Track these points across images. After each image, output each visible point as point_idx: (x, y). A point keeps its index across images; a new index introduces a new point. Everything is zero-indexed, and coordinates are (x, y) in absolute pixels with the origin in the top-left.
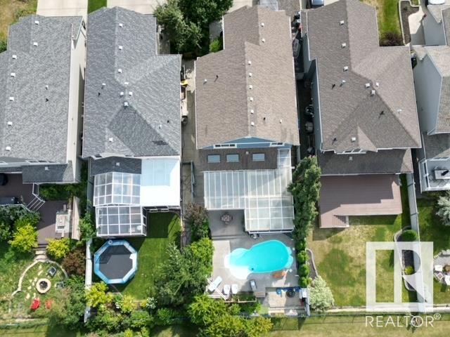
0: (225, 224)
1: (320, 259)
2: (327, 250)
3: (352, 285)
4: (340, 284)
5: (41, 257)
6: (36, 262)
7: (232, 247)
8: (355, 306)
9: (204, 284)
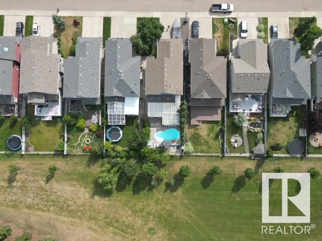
0: (155, 122)
1: (190, 136)
2: (193, 133)
3: (201, 146)
4: (196, 145)
5: (86, 131)
6: (85, 133)
7: (158, 131)
8: (201, 153)
9: (146, 143)
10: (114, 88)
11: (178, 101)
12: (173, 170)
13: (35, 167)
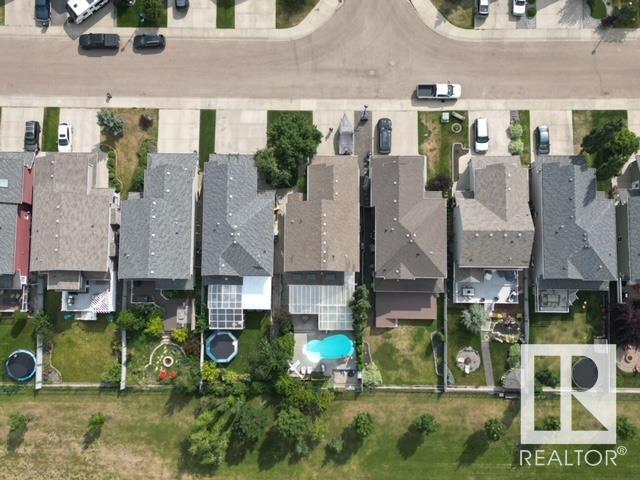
0: (304, 322)
1: (374, 350)
2: (380, 343)
3: (397, 370)
4: (388, 369)
5: (166, 340)
6: (162, 344)
7: (309, 339)
8: (398, 385)
9: (287, 367)
10: (220, 259)
11: (351, 281)
12: (340, 420)
13: (61, 415)
